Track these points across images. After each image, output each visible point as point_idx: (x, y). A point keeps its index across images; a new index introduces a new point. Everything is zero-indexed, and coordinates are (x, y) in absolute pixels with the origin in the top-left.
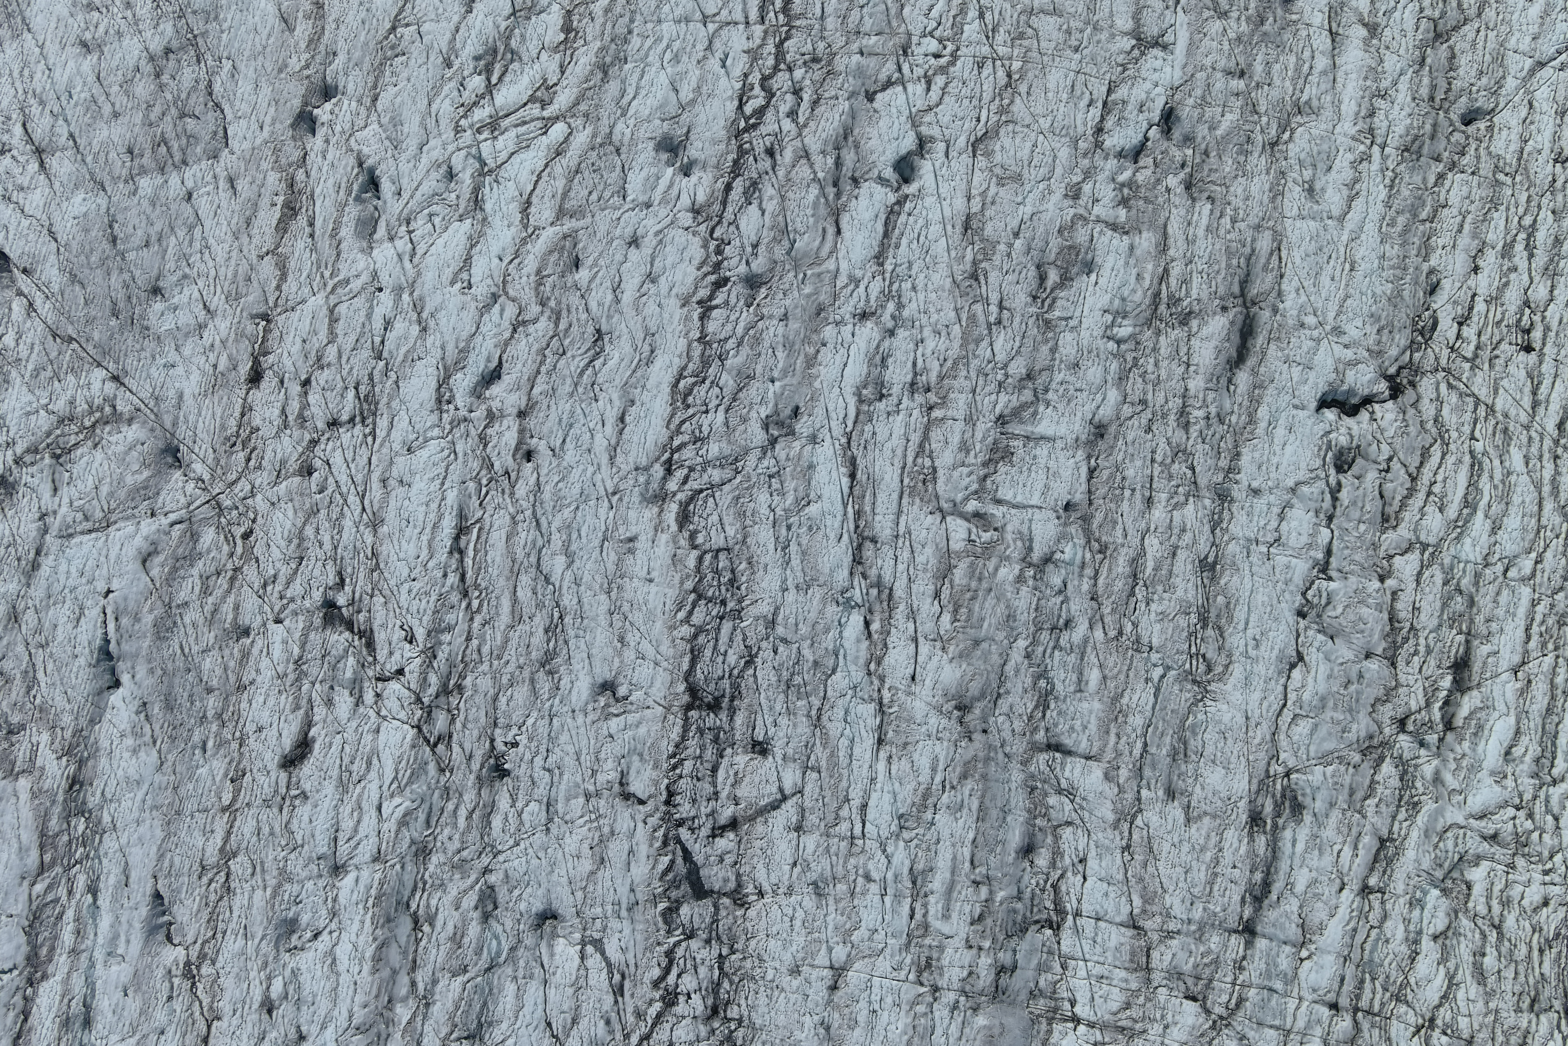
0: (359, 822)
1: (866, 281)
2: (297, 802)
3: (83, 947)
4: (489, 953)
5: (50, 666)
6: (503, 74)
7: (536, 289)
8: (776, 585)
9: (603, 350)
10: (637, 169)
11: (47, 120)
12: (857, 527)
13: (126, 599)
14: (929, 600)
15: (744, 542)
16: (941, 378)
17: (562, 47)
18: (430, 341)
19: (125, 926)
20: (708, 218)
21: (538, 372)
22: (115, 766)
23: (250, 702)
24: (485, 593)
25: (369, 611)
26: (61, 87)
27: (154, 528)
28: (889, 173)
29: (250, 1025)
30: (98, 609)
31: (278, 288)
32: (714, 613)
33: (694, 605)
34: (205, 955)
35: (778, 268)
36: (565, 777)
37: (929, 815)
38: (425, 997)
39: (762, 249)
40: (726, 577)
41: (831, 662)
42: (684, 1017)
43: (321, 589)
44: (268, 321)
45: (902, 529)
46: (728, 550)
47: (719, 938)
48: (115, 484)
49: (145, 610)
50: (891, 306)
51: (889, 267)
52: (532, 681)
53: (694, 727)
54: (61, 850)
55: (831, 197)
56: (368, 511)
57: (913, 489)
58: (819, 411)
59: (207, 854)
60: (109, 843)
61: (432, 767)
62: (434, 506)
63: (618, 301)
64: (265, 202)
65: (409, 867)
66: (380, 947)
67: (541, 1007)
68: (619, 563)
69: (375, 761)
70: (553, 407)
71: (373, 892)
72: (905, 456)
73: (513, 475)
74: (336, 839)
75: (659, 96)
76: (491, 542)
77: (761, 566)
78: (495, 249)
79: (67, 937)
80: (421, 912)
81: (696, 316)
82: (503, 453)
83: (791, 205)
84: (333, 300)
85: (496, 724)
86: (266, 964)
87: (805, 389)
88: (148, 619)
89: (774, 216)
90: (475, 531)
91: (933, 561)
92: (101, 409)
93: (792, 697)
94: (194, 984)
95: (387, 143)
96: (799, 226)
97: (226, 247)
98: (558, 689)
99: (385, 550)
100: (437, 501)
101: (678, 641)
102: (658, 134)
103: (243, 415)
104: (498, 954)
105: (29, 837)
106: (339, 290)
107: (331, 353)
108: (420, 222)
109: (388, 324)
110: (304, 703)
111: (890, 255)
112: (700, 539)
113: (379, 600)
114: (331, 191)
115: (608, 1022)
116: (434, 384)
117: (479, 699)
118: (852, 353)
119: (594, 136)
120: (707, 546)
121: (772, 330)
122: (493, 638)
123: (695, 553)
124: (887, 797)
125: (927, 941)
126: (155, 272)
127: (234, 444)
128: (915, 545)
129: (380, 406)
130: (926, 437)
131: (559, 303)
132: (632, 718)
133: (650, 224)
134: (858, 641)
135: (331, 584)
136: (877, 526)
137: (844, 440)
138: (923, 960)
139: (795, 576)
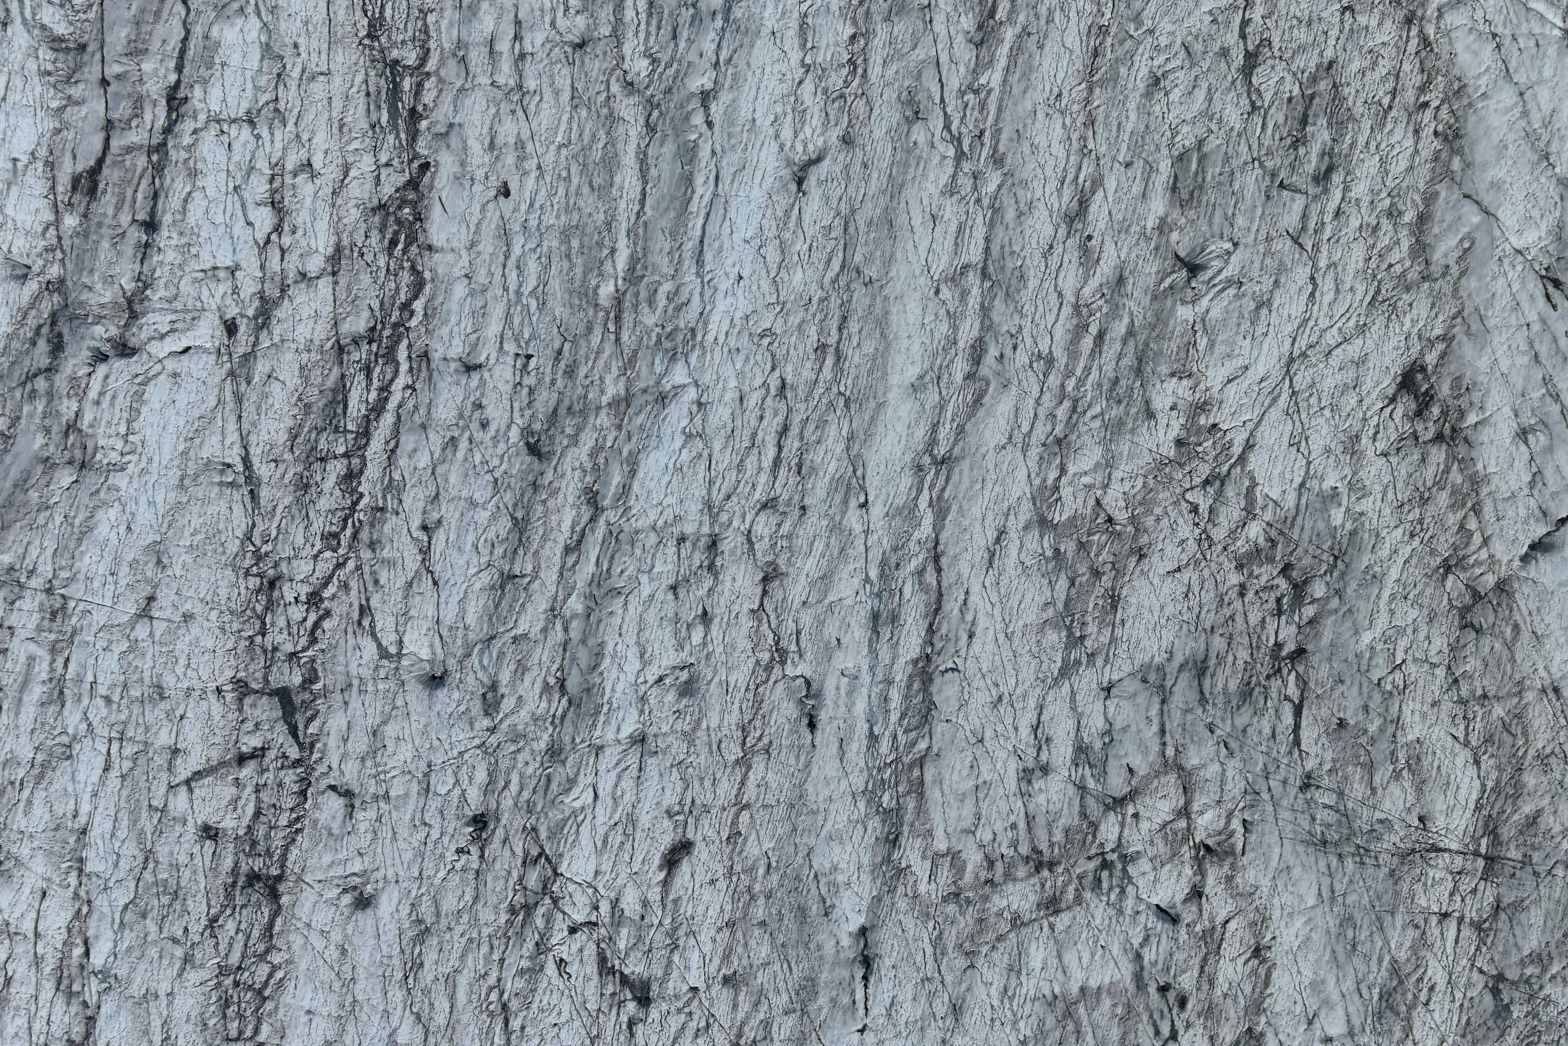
0: (616, 786)
2: (677, 808)
3: (881, 686)
4: (491, 654)
5: (919, 958)
8: (178, 1001)
13: (845, 1023)
14: (16, 977)
19: (841, 702)
22: (854, 855)
23: (722, 910)
24: (483, 1007)
25: (602, 995)
29: (722, 603)
30: (872, 1013)
32: (247, 974)
33: (266, 983)
34: (765, 670)
36: (408, 817)
37: (40, 757)
38: (555, 617)
40: (232, 1011)
41: (129, 916)
42: (302, 581)
43: (650, 1020)
46: (228, 1040)
47: (265, 651)
49: (825, 1011)
52: (438, 914)
53: (276, 858)
54: (904, 778)
59: (763, 764)
60: (858, 781)
61: (543, 834)
65: (567, 739)
66: (596, 666)
67: (442, 600)
68: (342, 1032)
69: (599, 844)
71: (602, 718)
74: (640, 769)
77: (193, 1021)
79: (896, 697)
80: (557, 696)
85: (477, 872)
86: (708, 657)
88: (823, 1000)
91: (7, 1019)
93: (173, 882)
94: (777, 644)
98: (413, 905)
101: (284, 948)
104: (482, 652)
105: (934, 794)
110: (670, 906)
113: (592, 1006)
115: (376, 582)
117: (493, 900)
122: (475, 961)
123: (260, 1039)
124: (81, 777)
125: (53, 637)
132: (339, 871)
134: (97, 937)
135: (640, 1025)
138: (59, 619)
139: (157, 1010)
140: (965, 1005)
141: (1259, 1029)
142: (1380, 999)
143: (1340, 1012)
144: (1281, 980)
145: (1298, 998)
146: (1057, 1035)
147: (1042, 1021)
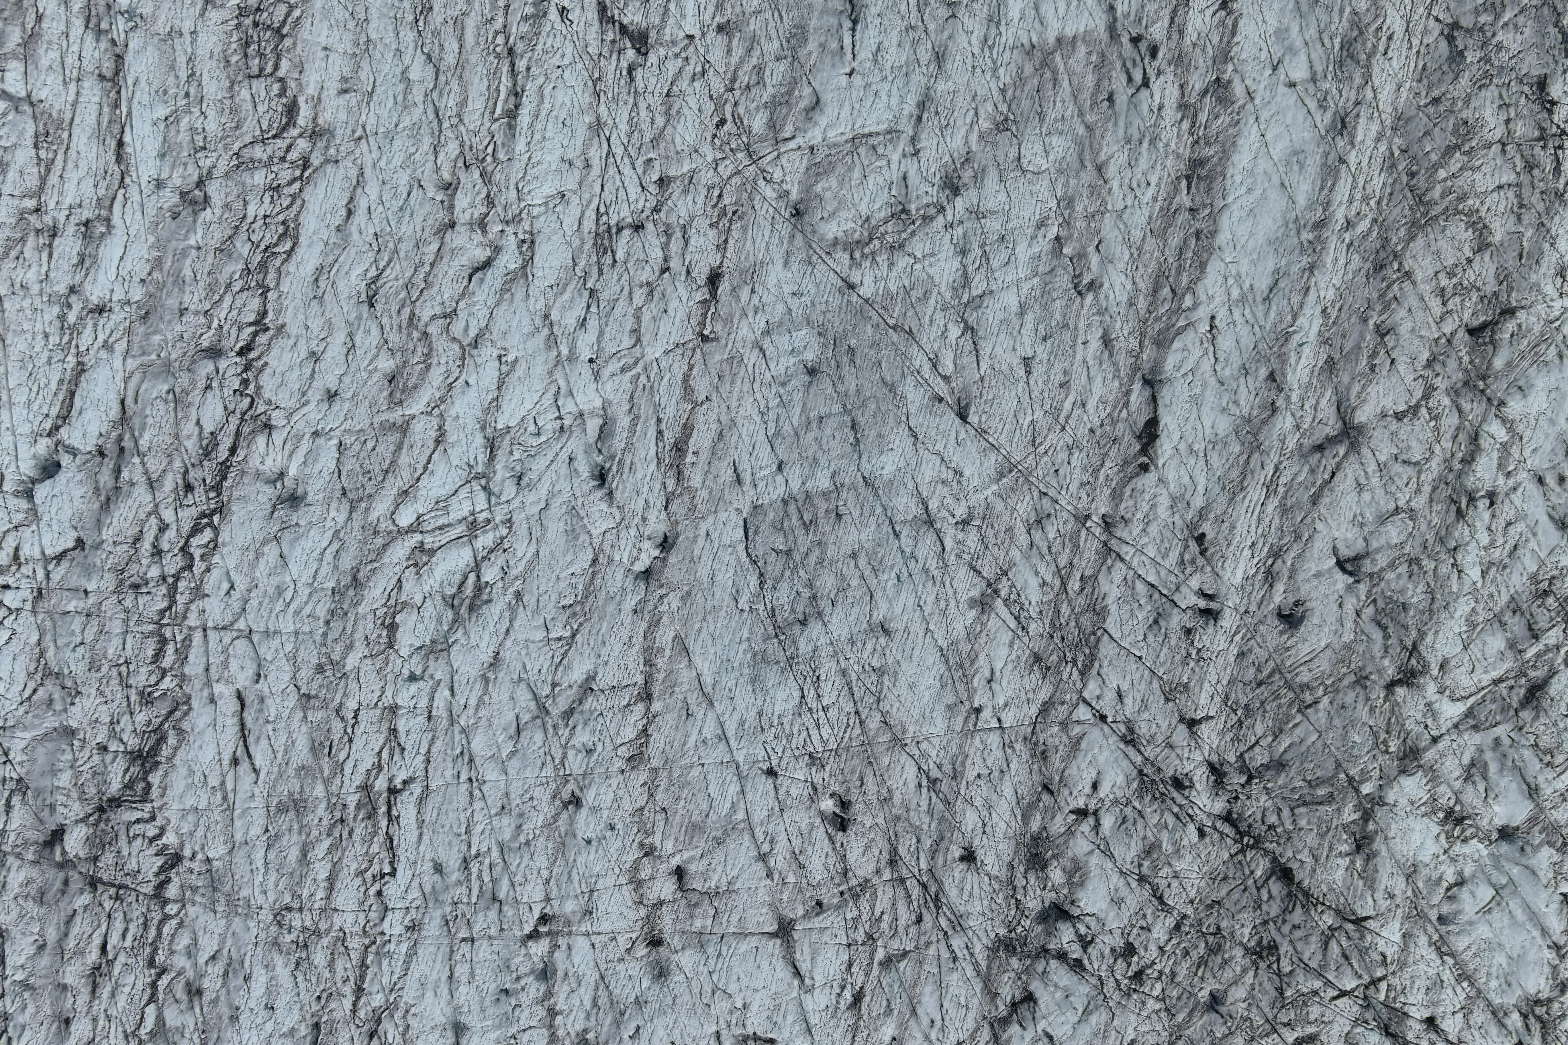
1: (96, 346)
5: (903, 7)
6: (462, 583)
7: (431, 350)
8: (201, 38)
9: (368, 286)
10: (325, 473)
11: (921, 553)
12: (119, 92)
13: (833, 65)
14: (47, 12)
15: (233, 83)
16: (23, 240)
17: (399, 607)
18: (541, 304)
20: (255, 418)
21: (432, 265)
24: (490, 50)
25: (603, 40)
26: (907, 586)
27: (809, 134)
28: (65, 460)
30: (859, 58)
31: (691, 367)
32: (265, 14)
33: (284, 22)
35: (186, 364)
39: (202, 383)
40: (252, 50)
43: (649, 65)
44: (702, 335)
45: (73, 87)
46: (250, 77)
48: (847, 179)
49: (814, 55)
50: (72, 318)
51: (71, 360)
55: (127, 437)
56: (603, 138)
57: (60, 127)
58: (151, 212)
62: (538, 136)
63: (350, 335)
64: (704, 456)
68: (357, 68)
70: (418, 229)
72: (65, 161)
73: (460, 164)
75: (299, 549)
76: (484, 99)
77: (216, 57)
78: (472, 393)
81: (271, 315)
82: (470, 186)
83: (168, 429)
84: (637, 352)
87: (165, 234)
88: (812, 45)
89: (187, 417)
90: (498, 111)
91: (41, 51)
92: (864, 256)
95: (582, 513)
96: (162, 406)
97: (742, 412)
99: (586, 98)
100: (534, 141)
102: (303, 509)
103: (726, 241)
106: (631, 361)
107: (639, 297)
108: (549, 427)
109: (583, 324)
111: (69, 372)
112: (276, 87)
113: (593, 50)
114: (639, 465)
116: (536, 259)
118: (114, 269)
119: (368, 510)
120: (269, 80)
121: (196, 299)
123: (281, 73)
126: (813, 389)
127: (734, 213)
128: (60, 69)
129: (592, 242)
130: (43, 180)
131: (409, 335)
133: (313, 412)
135: (640, 70)
136: (97, 91)
137: (127, 180)
139: (183, 46)
140: (948, 53)
141: (1226, 77)
142: (1341, 48)
143: (1303, 57)
144: (1248, 30)
145: (1264, 45)
146: (1035, 82)
147: (1020, 69)
